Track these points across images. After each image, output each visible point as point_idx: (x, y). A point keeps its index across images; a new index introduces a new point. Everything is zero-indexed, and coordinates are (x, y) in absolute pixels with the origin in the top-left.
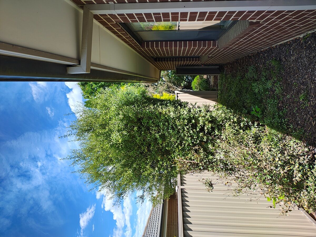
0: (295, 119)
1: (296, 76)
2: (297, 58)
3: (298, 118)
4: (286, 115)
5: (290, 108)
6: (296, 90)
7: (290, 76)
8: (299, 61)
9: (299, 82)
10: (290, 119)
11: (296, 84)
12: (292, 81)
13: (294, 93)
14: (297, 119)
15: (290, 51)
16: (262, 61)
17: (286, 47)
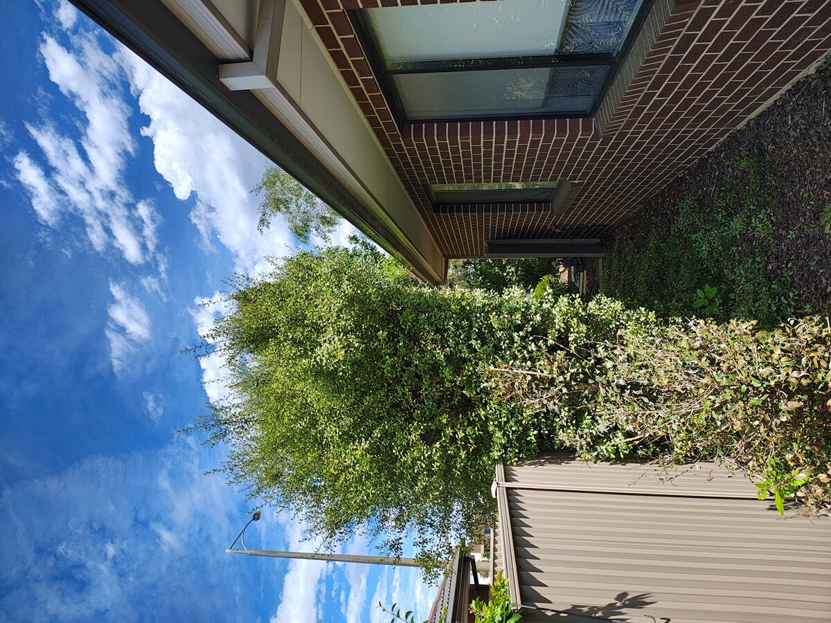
0: (816, 285)
1: (808, 172)
2: (805, 129)
3: (824, 281)
4: (791, 287)
5: (800, 264)
6: (810, 210)
7: (793, 182)
8: (812, 132)
9: (815, 187)
10: (802, 292)
11: (810, 196)
12: (799, 192)
13: (805, 220)
14: (821, 283)
15: (785, 121)
16: (714, 175)
17: (773, 115)
